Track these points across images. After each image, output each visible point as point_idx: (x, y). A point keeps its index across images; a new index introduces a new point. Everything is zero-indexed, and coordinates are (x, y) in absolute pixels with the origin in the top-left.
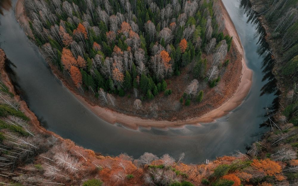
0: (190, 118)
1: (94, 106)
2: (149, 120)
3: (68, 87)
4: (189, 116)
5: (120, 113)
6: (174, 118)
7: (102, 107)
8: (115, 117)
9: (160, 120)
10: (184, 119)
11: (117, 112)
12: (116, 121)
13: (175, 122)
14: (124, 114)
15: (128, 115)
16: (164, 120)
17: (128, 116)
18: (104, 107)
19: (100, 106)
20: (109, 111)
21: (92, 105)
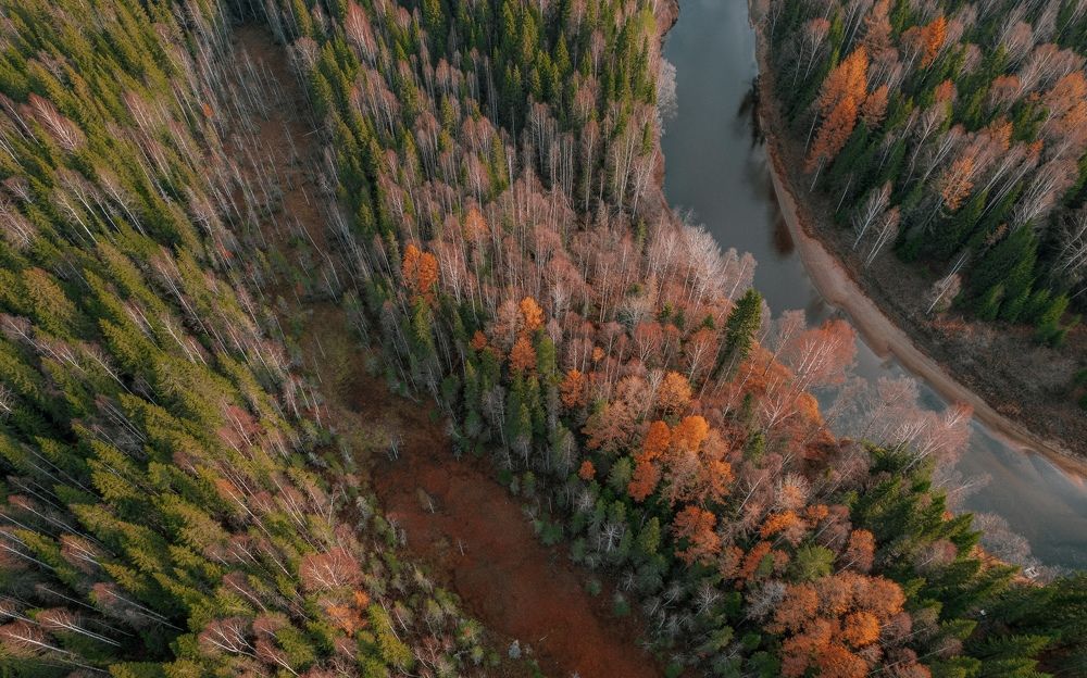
0: (1062, 445)
1: (810, 236)
2: (933, 363)
3: (775, 161)
4: (1064, 436)
5: (867, 294)
6: (1009, 407)
7: (828, 253)
8: (846, 293)
9: (964, 384)
10: (1042, 435)
11: (861, 287)
12: (842, 304)
13: (1005, 422)
14: (876, 303)
15: (885, 314)
16: (975, 391)
17: (881, 314)
18: (832, 255)
19: (824, 247)
20: (842, 271)
21: (806, 232)
